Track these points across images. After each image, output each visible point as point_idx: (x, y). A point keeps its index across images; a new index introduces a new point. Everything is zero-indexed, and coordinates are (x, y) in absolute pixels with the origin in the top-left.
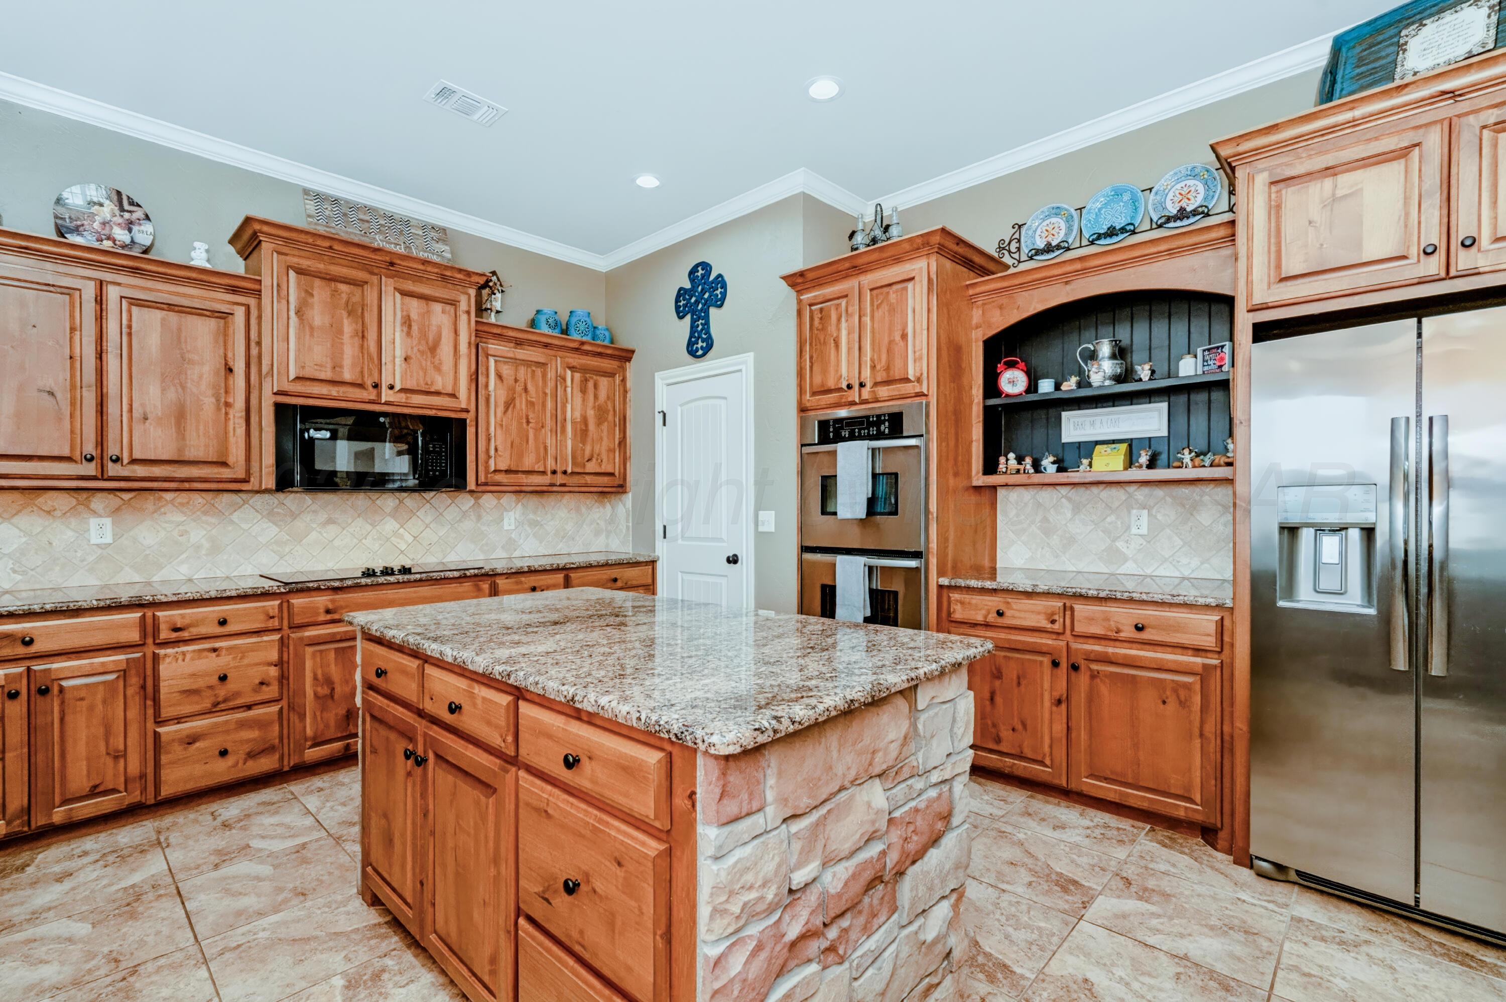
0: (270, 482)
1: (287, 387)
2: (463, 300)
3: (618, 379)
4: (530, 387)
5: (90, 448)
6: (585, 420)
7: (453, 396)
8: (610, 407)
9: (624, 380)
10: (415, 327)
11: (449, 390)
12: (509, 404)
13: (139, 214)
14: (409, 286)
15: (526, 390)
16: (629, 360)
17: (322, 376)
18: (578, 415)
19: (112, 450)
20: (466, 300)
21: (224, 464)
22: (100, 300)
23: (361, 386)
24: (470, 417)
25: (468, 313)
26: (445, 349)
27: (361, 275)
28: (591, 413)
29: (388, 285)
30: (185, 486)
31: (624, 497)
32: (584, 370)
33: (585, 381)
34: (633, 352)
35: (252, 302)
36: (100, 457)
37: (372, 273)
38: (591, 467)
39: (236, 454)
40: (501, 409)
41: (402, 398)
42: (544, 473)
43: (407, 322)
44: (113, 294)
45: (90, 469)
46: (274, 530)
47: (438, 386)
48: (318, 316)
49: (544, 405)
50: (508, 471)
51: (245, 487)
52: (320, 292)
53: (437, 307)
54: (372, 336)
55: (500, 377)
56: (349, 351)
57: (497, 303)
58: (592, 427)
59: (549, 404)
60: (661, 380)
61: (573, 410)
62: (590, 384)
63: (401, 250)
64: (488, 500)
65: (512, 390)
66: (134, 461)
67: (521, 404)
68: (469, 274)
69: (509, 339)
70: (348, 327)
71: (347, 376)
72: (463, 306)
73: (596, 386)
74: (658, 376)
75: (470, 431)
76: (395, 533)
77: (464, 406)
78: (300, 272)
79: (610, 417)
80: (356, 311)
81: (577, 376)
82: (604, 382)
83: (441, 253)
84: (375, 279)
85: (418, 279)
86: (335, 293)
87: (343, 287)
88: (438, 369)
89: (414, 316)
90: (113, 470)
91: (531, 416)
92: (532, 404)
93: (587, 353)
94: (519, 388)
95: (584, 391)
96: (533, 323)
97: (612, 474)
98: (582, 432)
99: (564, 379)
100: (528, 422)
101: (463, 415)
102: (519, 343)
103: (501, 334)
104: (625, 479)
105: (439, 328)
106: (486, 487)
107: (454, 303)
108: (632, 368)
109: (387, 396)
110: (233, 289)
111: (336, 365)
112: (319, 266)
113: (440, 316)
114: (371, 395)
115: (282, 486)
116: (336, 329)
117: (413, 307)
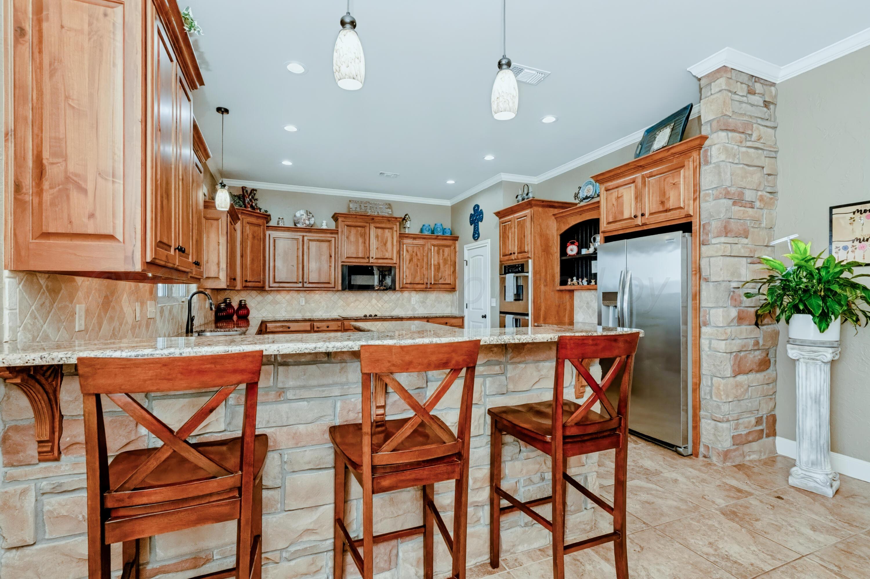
0: (340, 288)
1: (344, 260)
2: (395, 227)
3: (452, 248)
4: (418, 254)
5: (301, 280)
6: (439, 264)
7: (391, 259)
8: (449, 259)
9: (455, 248)
10: (380, 239)
11: (390, 257)
12: (411, 260)
13: (311, 215)
14: (378, 225)
15: (417, 255)
16: (457, 240)
17: (353, 256)
18: (436, 263)
19: (305, 280)
20: (396, 227)
21: (329, 283)
22: (303, 241)
23: (363, 258)
24: (397, 266)
25: (396, 231)
26: (389, 245)
27: (363, 224)
28: (441, 261)
29: (372, 226)
30: (320, 289)
31: (454, 293)
32: (438, 246)
33: (439, 250)
34: (458, 237)
35: (336, 236)
36: (303, 282)
37: (367, 223)
38: (441, 281)
39: (332, 280)
40: (408, 262)
41: (375, 261)
42: (423, 284)
43: (377, 237)
44: (306, 238)
45: (300, 285)
46: (342, 302)
47: (387, 256)
48: (352, 238)
49: (423, 260)
50: (410, 284)
51: (334, 289)
52: (353, 231)
53: (387, 231)
54: (367, 242)
55: (407, 251)
56: (361, 248)
57: (408, 224)
58: (442, 266)
59: (425, 259)
60: (466, 248)
61: (434, 261)
62: (441, 251)
63: (376, 214)
64: (406, 294)
65: (412, 255)
66: (309, 283)
67: (415, 260)
68: (396, 218)
69: (411, 238)
70: (361, 240)
71: (360, 256)
72: (395, 229)
73: (443, 252)
74: (465, 246)
75: (397, 270)
76: (376, 304)
77: (395, 262)
78: (348, 226)
79: (449, 263)
80: (363, 235)
81: (436, 248)
82: (447, 250)
83: (386, 212)
84: (368, 225)
85: (380, 223)
86: (357, 231)
87: (359, 229)
88: (387, 251)
89: (379, 234)
90: (305, 285)
91: (419, 264)
92: (419, 259)
93: (440, 239)
94: (414, 254)
95: (438, 253)
96: (422, 231)
97: (450, 284)
98: (438, 268)
99: (431, 250)
100: (417, 266)
101: (395, 265)
102: (414, 238)
103: (408, 236)
104: (455, 286)
105: (387, 237)
106: (403, 289)
107: (391, 228)
108: (457, 243)
109: (371, 260)
110: (332, 233)
111: (357, 252)
112: (353, 224)
113: (387, 233)
114: (367, 260)
115: (343, 289)
116: (357, 242)
117: (380, 231)
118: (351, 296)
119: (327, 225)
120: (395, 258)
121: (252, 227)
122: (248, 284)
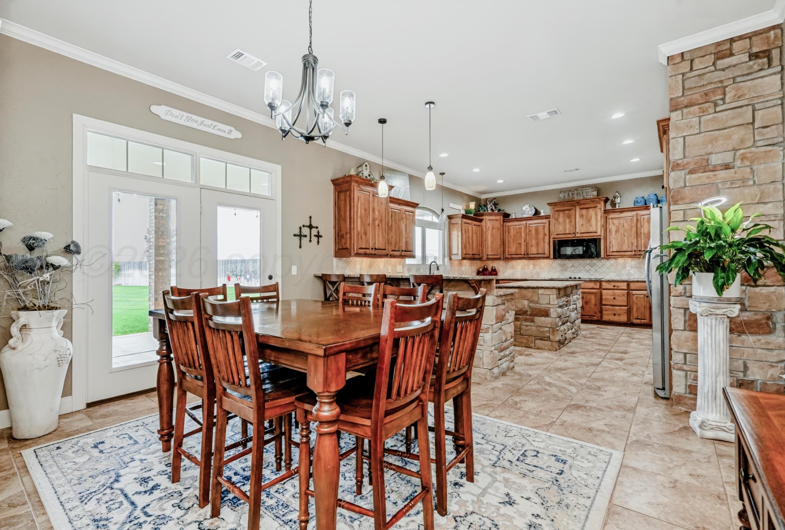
0: (552, 257)
1: (555, 237)
2: (599, 205)
4: (625, 225)
5: (525, 252)
7: (596, 232)
10: (585, 217)
12: (618, 232)
13: (533, 208)
14: (583, 206)
15: (623, 226)
17: (562, 233)
19: (529, 253)
21: (544, 254)
22: (526, 226)
23: (571, 234)
24: (602, 237)
25: (601, 209)
26: (593, 221)
27: (570, 208)
29: (578, 208)
30: (539, 258)
35: (550, 220)
36: (526, 254)
39: (547, 252)
40: (614, 233)
41: (581, 235)
42: (631, 251)
43: (582, 216)
44: (528, 224)
45: (524, 256)
47: (591, 231)
48: (561, 220)
49: (631, 230)
50: (617, 252)
51: (548, 258)
52: (561, 214)
53: (591, 210)
54: (573, 222)
55: (614, 224)
56: (568, 226)
57: (618, 201)
59: (633, 229)
61: (644, 230)
63: (581, 198)
65: (618, 227)
66: (532, 254)
67: (622, 231)
69: (618, 212)
70: (568, 221)
71: (567, 232)
72: (599, 207)
75: (603, 241)
77: (599, 234)
78: (557, 211)
80: (569, 217)
84: (574, 207)
85: (584, 204)
86: (565, 213)
87: (567, 212)
88: (591, 226)
89: (584, 213)
90: (528, 256)
91: (625, 234)
92: (626, 230)
94: (620, 226)
96: (635, 204)
100: (624, 236)
101: (600, 237)
102: (621, 212)
103: (614, 211)
105: (591, 215)
106: (608, 257)
107: (596, 207)
109: (577, 235)
110: (546, 218)
111: (565, 230)
112: (561, 208)
113: (592, 212)
114: (573, 235)
115: (555, 258)
116: (565, 222)
117: (584, 211)
118: (569, 263)
120: (600, 231)
121: (492, 222)
122: (489, 257)
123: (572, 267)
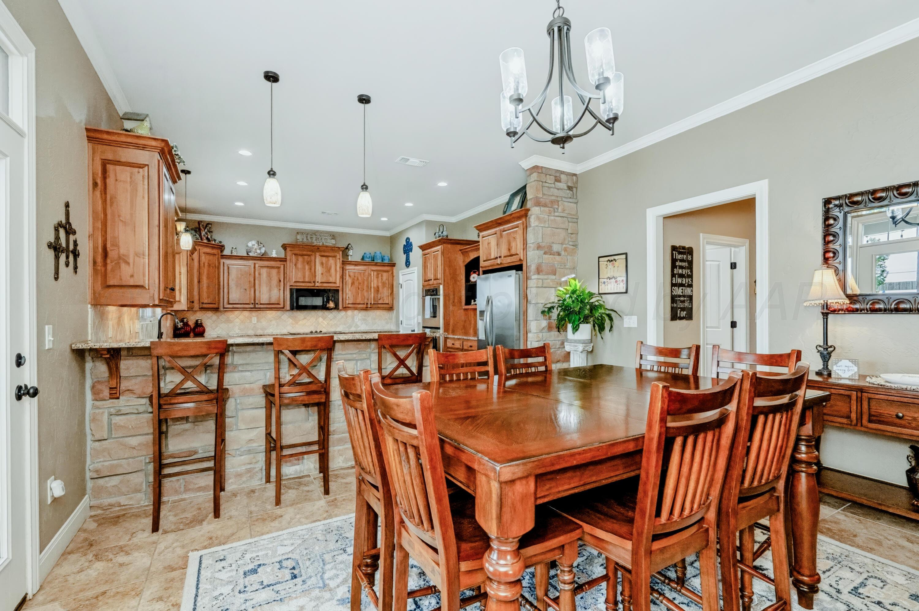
0: (288, 308)
1: (292, 284)
2: (338, 255)
3: (390, 273)
4: (359, 278)
5: (253, 302)
6: (378, 287)
7: (335, 283)
8: (387, 282)
9: (392, 273)
10: (324, 265)
11: (334, 281)
12: (353, 284)
13: (262, 245)
14: (323, 254)
15: (358, 279)
16: (394, 266)
17: (301, 281)
18: (375, 286)
19: (257, 302)
20: (339, 255)
21: (279, 304)
22: (255, 268)
23: (310, 282)
24: (340, 289)
25: (340, 259)
26: (333, 270)
27: (309, 253)
28: (380, 284)
29: (318, 254)
30: (271, 309)
31: (392, 312)
32: (377, 271)
33: (378, 274)
34: (395, 264)
35: (285, 263)
36: (255, 304)
38: (380, 302)
39: (282, 303)
40: (350, 286)
41: (321, 285)
42: (364, 304)
43: (322, 264)
44: (257, 266)
45: (252, 306)
46: (291, 320)
47: (331, 281)
48: (300, 265)
49: (364, 283)
50: (352, 304)
51: (283, 309)
52: (300, 259)
53: (330, 258)
54: (313, 269)
55: (350, 276)
56: (307, 273)
57: (350, 253)
58: (380, 289)
59: (366, 283)
60: (401, 273)
61: (374, 284)
62: (380, 275)
63: (321, 244)
64: (350, 312)
65: (354, 279)
66: (261, 304)
67: (356, 284)
68: (339, 248)
69: (353, 264)
70: (307, 267)
71: (307, 280)
72: (338, 257)
73: (382, 276)
74: (400, 272)
75: (340, 293)
76: (322, 322)
77: (337, 285)
78: (295, 254)
79: (387, 286)
80: (308, 263)
81: (375, 273)
82: (385, 275)
83: (331, 242)
84: (314, 253)
85: (324, 251)
86: (304, 259)
87: (306, 257)
88: (331, 276)
89: (324, 262)
90: (257, 306)
91: (360, 287)
92: (360, 283)
93: (379, 266)
94: (356, 279)
95: (377, 277)
96: (363, 259)
97: (388, 304)
98: (377, 290)
99: (371, 275)
100: (359, 289)
101: (338, 288)
102: (356, 265)
103: (351, 263)
104: (393, 305)
105: (331, 263)
106: (345, 308)
107: (335, 257)
108: (394, 269)
109: (317, 284)
110: (281, 261)
111: (304, 277)
112: (301, 253)
113: (331, 261)
114: (313, 284)
115: (292, 309)
116: (304, 269)
117: (324, 259)
118: (300, 315)
119: (276, 254)
120: (338, 281)
121: (208, 257)
122: (205, 306)
123: (303, 319)
